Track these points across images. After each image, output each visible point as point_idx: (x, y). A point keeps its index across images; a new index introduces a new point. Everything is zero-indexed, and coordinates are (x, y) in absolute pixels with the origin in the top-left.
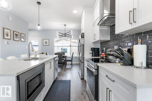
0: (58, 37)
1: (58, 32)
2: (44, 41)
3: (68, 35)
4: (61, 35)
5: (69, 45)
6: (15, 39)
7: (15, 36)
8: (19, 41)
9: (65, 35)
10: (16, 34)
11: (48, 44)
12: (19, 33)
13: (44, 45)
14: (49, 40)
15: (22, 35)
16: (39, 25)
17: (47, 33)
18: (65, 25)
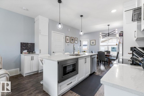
0: (102, 37)
1: (101, 33)
2: (92, 41)
3: (112, 34)
4: (105, 36)
5: (115, 44)
6: (72, 42)
7: (71, 40)
8: (74, 43)
9: (109, 35)
10: (72, 39)
11: (94, 44)
12: (74, 38)
13: (91, 45)
14: (95, 40)
15: (76, 39)
16: (82, 31)
17: (93, 35)
18: (109, 25)
